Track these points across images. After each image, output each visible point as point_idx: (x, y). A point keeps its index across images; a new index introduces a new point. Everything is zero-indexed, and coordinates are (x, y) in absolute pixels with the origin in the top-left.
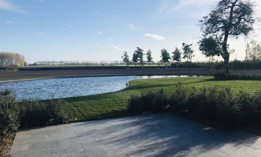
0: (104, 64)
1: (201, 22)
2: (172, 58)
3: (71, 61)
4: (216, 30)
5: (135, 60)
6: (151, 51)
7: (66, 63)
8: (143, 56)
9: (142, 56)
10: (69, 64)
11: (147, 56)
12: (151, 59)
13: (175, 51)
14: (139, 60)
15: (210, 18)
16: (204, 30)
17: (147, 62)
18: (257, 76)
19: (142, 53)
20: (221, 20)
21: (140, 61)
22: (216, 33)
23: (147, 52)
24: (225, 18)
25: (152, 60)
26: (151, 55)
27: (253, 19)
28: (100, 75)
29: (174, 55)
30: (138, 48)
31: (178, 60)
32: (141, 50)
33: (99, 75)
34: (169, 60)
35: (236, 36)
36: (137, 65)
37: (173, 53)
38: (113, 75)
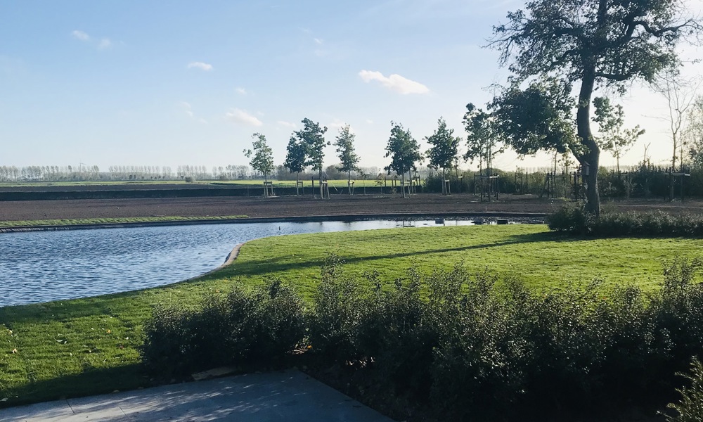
0: (193, 177)
1: (501, 32)
2: (426, 155)
3: (70, 167)
4: (554, 60)
5: (295, 163)
6: (351, 132)
7: (53, 175)
8: (324, 150)
9: (319, 148)
10: (62, 179)
11: (338, 150)
12: (355, 161)
13: (439, 133)
14: (310, 163)
15: (530, 18)
16: (512, 61)
17: (341, 170)
18: (693, 224)
19: (320, 140)
20: (569, 26)
21: (311, 167)
22: (556, 71)
23: (339, 135)
24: (583, 20)
25: (357, 165)
26: (355, 145)
27: (674, 25)
28: (153, 219)
29: (432, 146)
30: (305, 121)
31: (449, 166)
32: (316, 128)
33: (146, 220)
34: (416, 164)
35: (618, 83)
36: (304, 182)
37: (430, 140)
38: (201, 218)
